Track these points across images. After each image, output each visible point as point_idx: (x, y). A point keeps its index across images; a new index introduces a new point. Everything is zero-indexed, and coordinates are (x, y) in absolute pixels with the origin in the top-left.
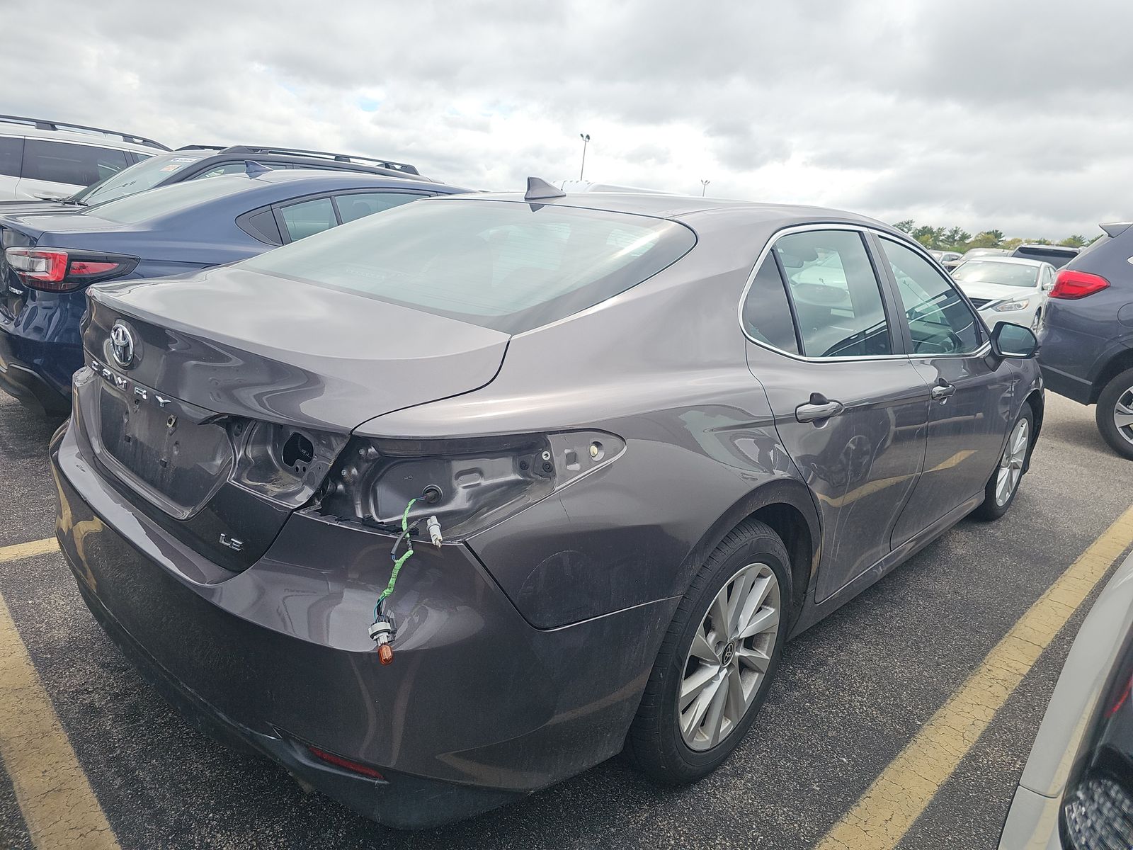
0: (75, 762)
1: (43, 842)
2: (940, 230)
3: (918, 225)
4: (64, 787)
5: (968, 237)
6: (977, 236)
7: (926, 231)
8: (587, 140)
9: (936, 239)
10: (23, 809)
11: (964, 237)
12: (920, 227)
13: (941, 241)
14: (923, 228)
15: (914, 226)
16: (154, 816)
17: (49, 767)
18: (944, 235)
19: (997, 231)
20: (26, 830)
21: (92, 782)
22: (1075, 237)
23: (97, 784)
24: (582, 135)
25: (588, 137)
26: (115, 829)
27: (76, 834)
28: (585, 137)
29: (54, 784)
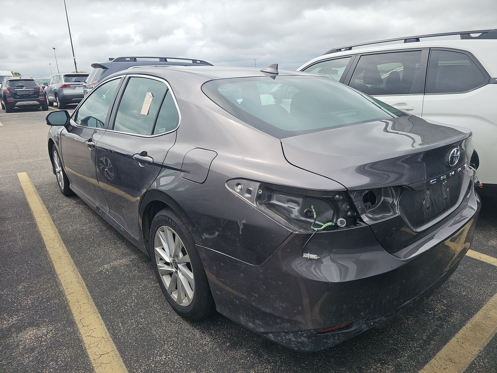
0: (433, 361)
1: (474, 353)
4: (447, 358)
10: (467, 367)
16: (441, 327)
17: (441, 368)
20: (473, 361)
21: (438, 351)
23: (438, 349)
26: (454, 336)
27: (464, 346)
29: (448, 363)
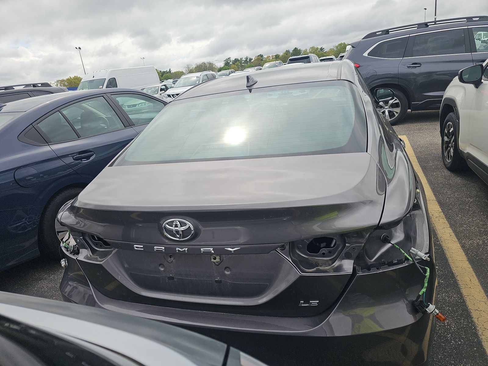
2: (241, 59)
3: (233, 59)
5: (252, 59)
6: (255, 58)
7: (236, 60)
8: (80, 50)
9: (241, 63)
11: (251, 59)
12: (234, 60)
13: (243, 63)
14: (235, 59)
15: (231, 59)
18: (243, 60)
19: (261, 54)
22: (287, 51)
24: (76, 48)
25: (80, 48)
28: (78, 49)
